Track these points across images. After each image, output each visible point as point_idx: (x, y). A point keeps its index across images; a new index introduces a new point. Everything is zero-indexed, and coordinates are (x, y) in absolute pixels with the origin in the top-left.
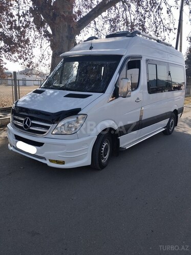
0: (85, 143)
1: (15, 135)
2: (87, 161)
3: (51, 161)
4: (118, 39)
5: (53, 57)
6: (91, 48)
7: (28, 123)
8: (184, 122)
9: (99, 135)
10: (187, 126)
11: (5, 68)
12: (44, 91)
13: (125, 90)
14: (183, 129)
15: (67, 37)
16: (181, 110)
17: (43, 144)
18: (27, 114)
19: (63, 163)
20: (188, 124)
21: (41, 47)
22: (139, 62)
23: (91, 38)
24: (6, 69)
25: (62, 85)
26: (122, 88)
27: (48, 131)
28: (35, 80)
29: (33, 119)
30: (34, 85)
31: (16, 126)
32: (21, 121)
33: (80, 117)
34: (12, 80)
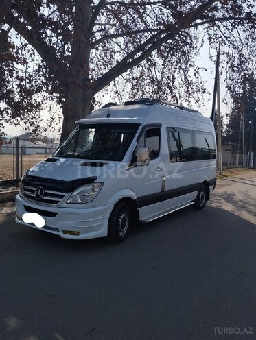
0: (101, 212)
1: (25, 206)
2: (102, 232)
3: (64, 232)
4: (137, 106)
5: (65, 121)
6: (108, 116)
7: (41, 192)
8: (221, 197)
9: (116, 205)
10: (223, 201)
11: (3, 133)
12: (57, 160)
13: (143, 158)
14: (218, 204)
15: (82, 98)
16: (214, 182)
17: (57, 213)
18: (39, 183)
19: (78, 234)
20: (225, 198)
21: (50, 110)
22: (159, 130)
23: (109, 105)
24: (5, 134)
25: (77, 154)
26: (140, 157)
27: (62, 200)
28: (38, 148)
29: (46, 188)
30: (37, 153)
31: (27, 196)
32: (33, 191)
33: (96, 185)
34: (14, 148)
